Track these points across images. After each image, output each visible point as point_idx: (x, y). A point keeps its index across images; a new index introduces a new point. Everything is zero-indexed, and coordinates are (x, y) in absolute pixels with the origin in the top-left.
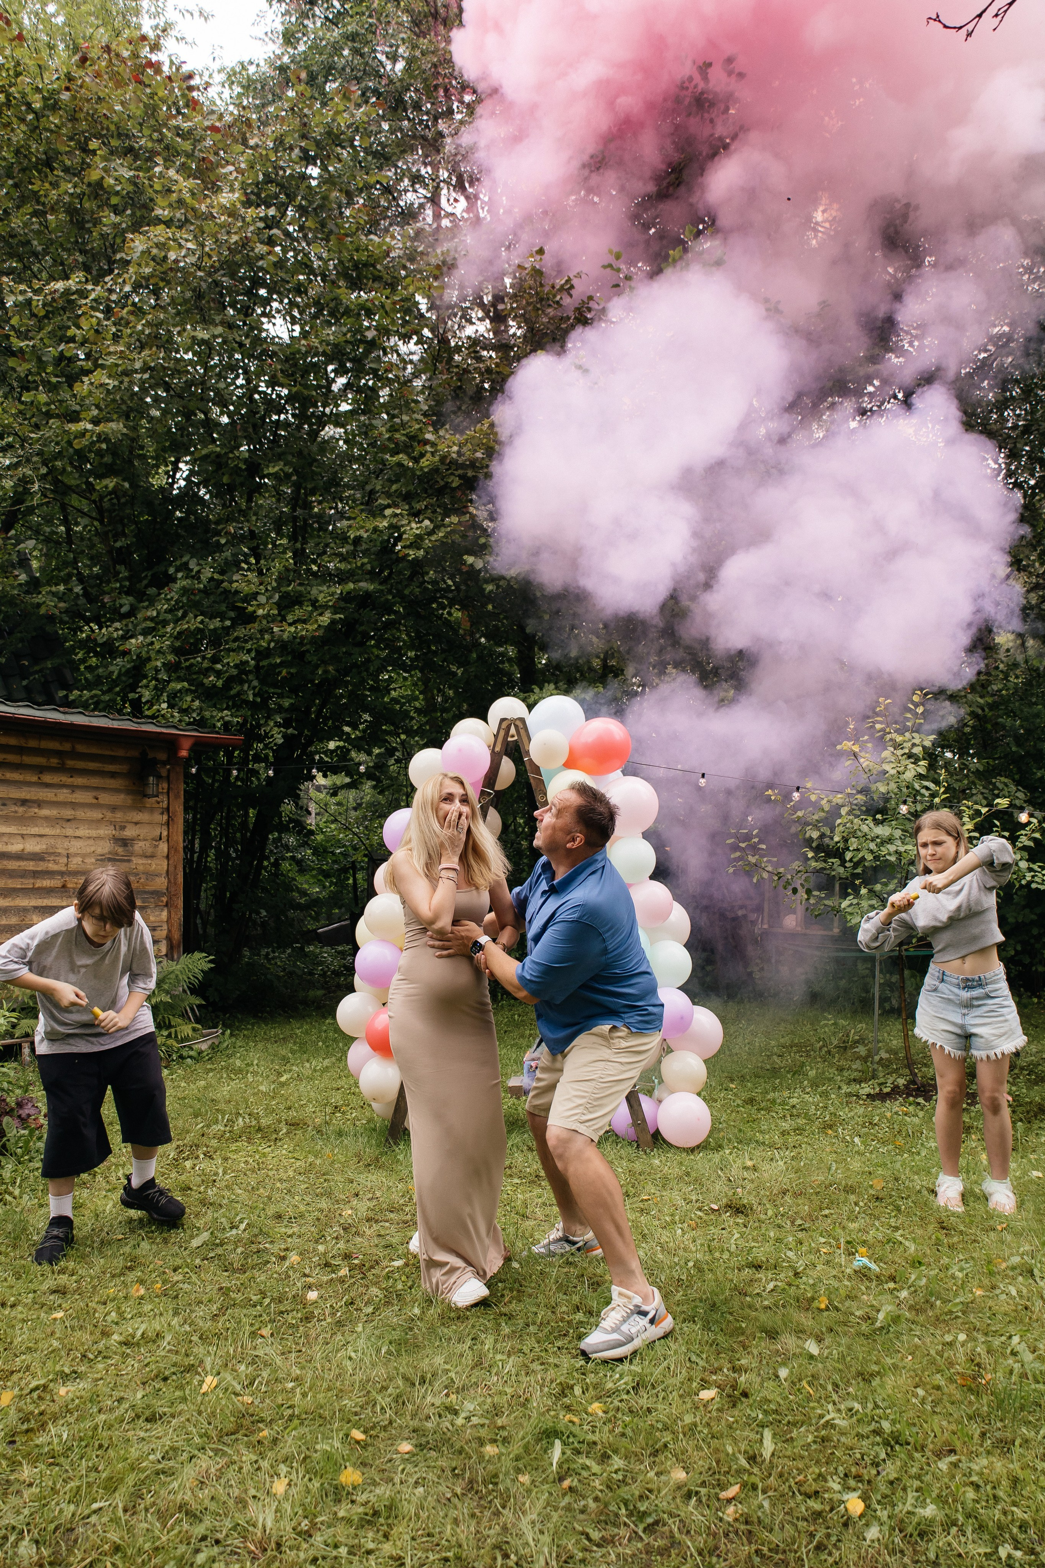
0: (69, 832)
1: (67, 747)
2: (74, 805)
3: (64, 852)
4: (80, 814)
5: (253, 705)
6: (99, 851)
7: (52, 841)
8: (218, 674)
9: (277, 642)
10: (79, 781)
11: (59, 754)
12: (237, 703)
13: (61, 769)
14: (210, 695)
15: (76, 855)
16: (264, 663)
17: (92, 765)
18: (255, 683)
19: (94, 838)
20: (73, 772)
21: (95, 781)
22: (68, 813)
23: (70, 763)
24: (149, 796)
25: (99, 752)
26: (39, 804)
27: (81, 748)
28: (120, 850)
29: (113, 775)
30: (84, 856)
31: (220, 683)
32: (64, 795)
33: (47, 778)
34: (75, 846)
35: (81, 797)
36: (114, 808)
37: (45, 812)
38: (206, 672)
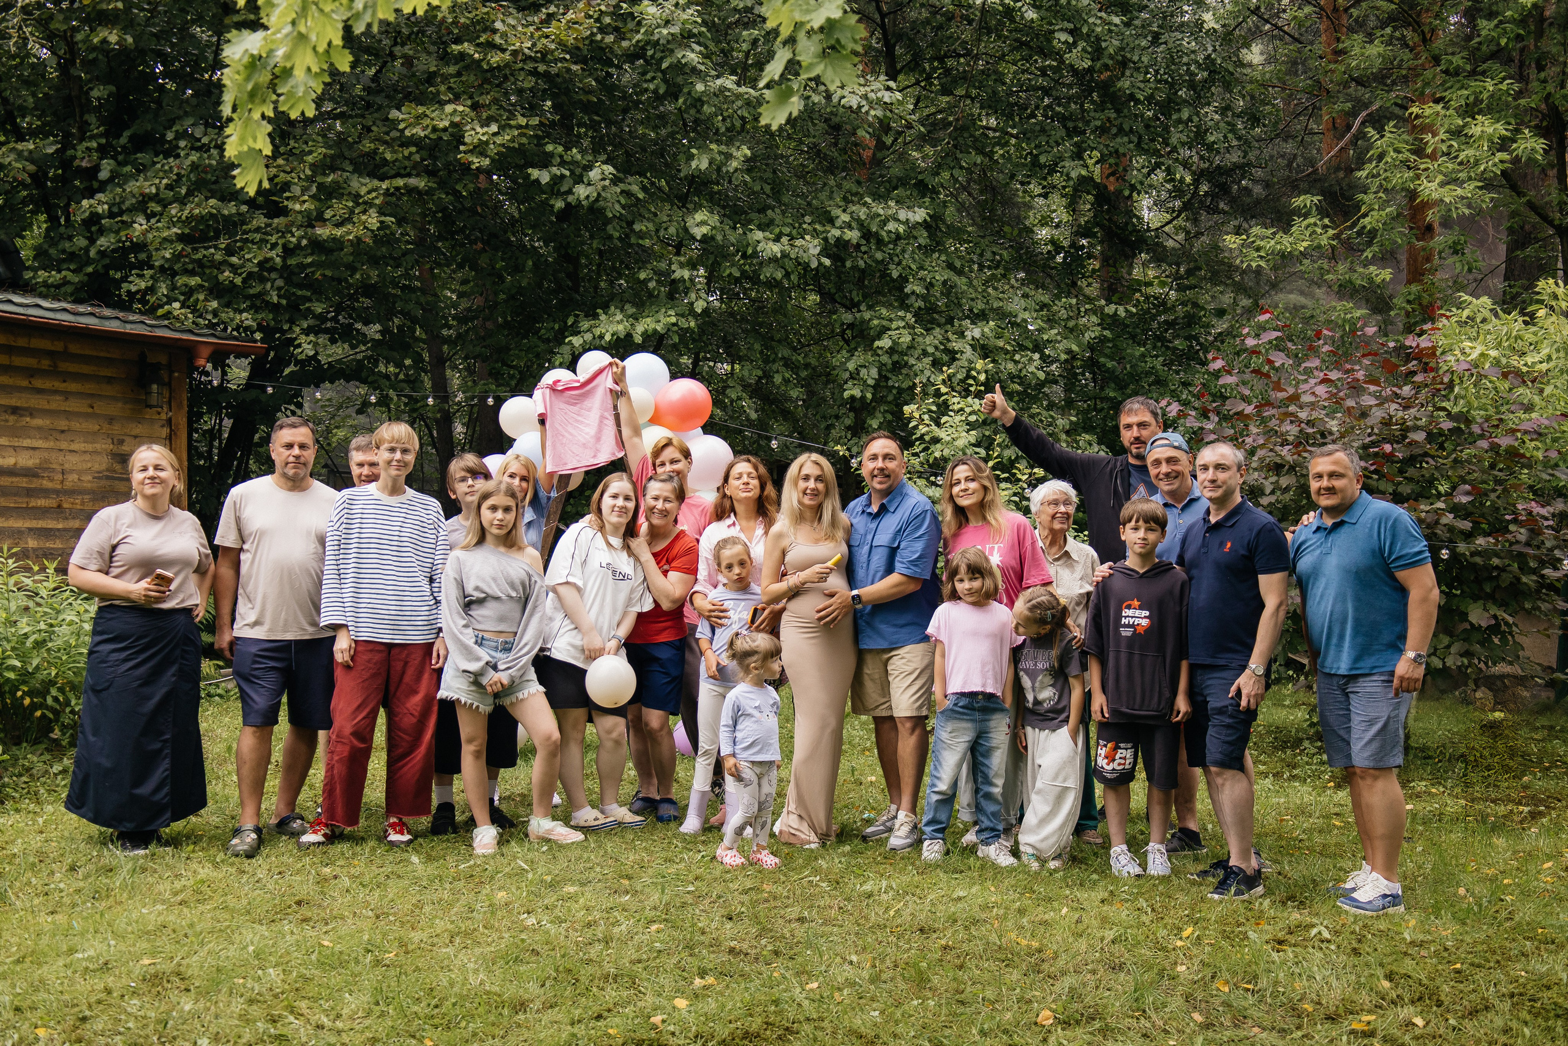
0: (64, 445)
1: (59, 346)
2: (68, 415)
3: (59, 468)
4: (75, 425)
5: (275, 308)
6: (97, 467)
7: (46, 455)
8: (234, 269)
9: (309, 240)
10: (73, 387)
11: (51, 354)
12: (258, 303)
13: (53, 373)
14: (226, 294)
15: (72, 471)
16: (292, 261)
17: (86, 369)
18: (280, 283)
19: (91, 453)
20: (66, 376)
21: (90, 387)
22: (62, 424)
23: (64, 366)
24: (151, 407)
25: (94, 353)
26: (31, 412)
27: (74, 348)
28: (118, 467)
29: (109, 380)
30: (80, 472)
31: (238, 281)
32: (56, 403)
33: (38, 383)
34: (72, 461)
35: (74, 405)
36: (111, 420)
37: (38, 422)
38: (219, 266)
